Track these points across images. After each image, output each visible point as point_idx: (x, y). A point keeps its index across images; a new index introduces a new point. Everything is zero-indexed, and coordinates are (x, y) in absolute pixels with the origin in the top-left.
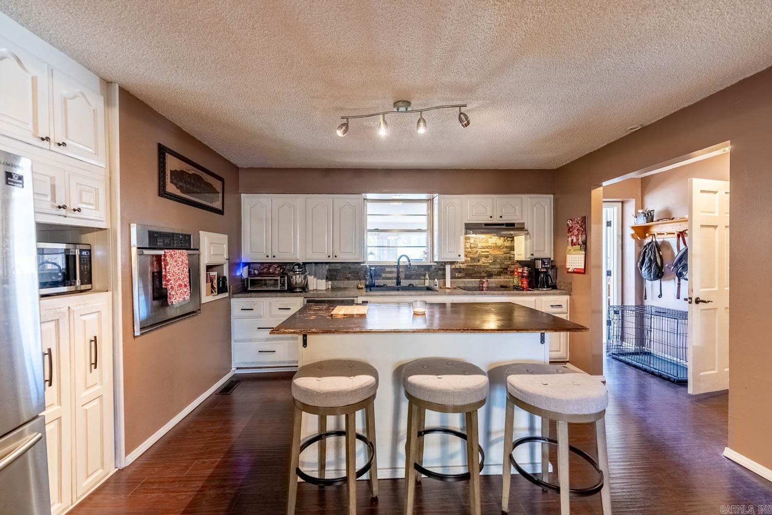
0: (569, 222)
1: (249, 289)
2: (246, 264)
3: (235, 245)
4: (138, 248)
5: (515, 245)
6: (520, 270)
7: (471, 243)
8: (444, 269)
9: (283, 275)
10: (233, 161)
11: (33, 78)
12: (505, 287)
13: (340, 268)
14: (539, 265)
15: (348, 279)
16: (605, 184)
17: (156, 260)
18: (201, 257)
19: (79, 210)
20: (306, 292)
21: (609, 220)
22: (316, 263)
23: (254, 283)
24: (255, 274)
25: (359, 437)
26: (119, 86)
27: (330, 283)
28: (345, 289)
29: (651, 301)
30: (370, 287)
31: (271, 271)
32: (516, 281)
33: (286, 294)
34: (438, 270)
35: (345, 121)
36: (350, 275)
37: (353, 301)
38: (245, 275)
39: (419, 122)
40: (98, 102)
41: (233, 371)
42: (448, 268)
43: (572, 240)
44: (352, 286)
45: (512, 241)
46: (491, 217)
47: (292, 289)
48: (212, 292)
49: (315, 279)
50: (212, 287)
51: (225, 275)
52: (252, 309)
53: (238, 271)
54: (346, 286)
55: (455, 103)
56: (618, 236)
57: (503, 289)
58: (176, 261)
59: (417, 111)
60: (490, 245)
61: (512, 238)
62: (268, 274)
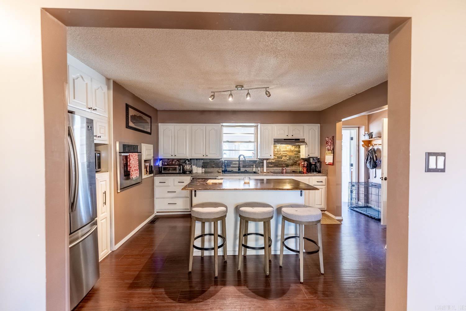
0: (327, 139)
1: (163, 172)
2: (161, 159)
3: (156, 150)
4: (119, 152)
5: (301, 150)
6: (303, 163)
7: (277, 149)
8: (263, 163)
9: (179, 165)
10: (155, 107)
11: (86, 83)
12: (295, 172)
13: (209, 161)
14: (311, 160)
15: (213, 167)
16: (343, 120)
17: (125, 158)
18: (142, 156)
19: (100, 137)
20: (191, 174)
21: (352, 137)
22: (197, 159)
23: (165, 169)
24: (165, 164)
25: (219, 236)
26: (113, 81)
27: (204, 169)
28: (211, 172)
29: (372, 180)
30: (225, 171)
31: (174, 163)
32: (301, 169)
33: (182, 175)
34: (259, 163)
35: (213, 94)
36: (214, 165)
37: (216, 178)
38: (161, 165)
39: (247, 95)
40: (105, 88)
41: (155, 214)
42: (265, 162)
43: (328, 148)
44: (215, 171)
45: (299, 148)
46: (287, 136)
47: (184, 172)
48: (146, 173)
49: (196, 167)
50: (147, 171)
51: (152, 165)
52: (165, 182)
53: (157, 163)
54: (212, 171)
55: (264, 86)
56: (356, 145)
57: (294, 173)
58: (134, 158)
59: (246, 89)
60: (287, 150)
61: (299, 146)
62: (172, 164)
